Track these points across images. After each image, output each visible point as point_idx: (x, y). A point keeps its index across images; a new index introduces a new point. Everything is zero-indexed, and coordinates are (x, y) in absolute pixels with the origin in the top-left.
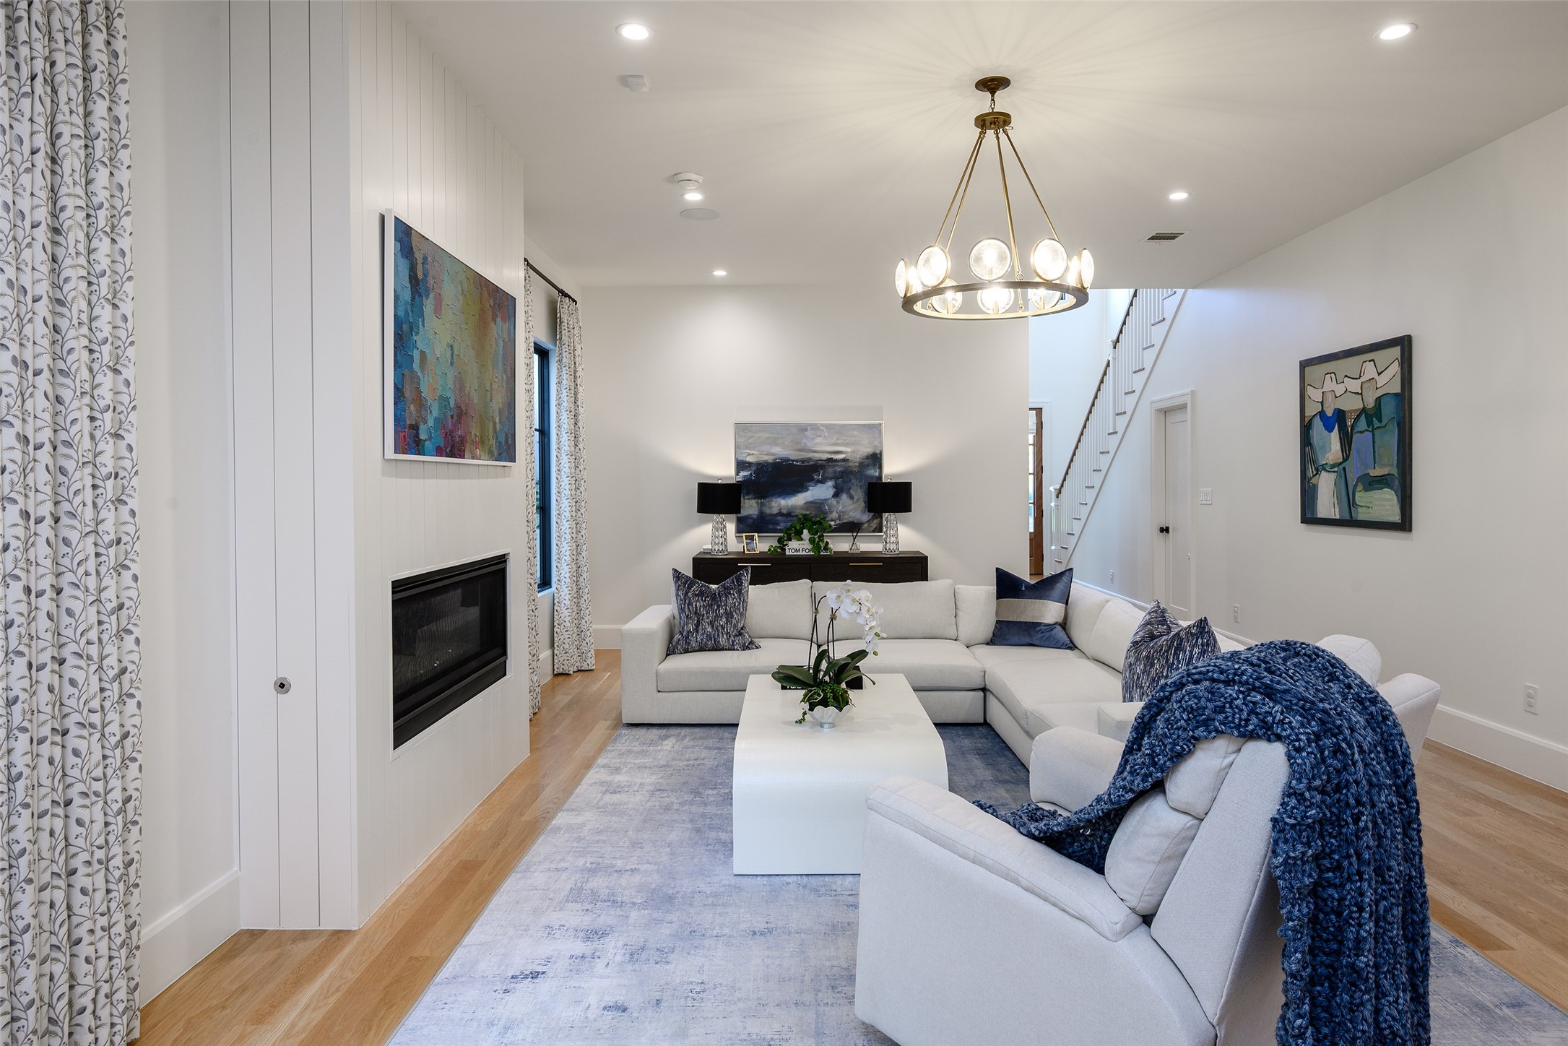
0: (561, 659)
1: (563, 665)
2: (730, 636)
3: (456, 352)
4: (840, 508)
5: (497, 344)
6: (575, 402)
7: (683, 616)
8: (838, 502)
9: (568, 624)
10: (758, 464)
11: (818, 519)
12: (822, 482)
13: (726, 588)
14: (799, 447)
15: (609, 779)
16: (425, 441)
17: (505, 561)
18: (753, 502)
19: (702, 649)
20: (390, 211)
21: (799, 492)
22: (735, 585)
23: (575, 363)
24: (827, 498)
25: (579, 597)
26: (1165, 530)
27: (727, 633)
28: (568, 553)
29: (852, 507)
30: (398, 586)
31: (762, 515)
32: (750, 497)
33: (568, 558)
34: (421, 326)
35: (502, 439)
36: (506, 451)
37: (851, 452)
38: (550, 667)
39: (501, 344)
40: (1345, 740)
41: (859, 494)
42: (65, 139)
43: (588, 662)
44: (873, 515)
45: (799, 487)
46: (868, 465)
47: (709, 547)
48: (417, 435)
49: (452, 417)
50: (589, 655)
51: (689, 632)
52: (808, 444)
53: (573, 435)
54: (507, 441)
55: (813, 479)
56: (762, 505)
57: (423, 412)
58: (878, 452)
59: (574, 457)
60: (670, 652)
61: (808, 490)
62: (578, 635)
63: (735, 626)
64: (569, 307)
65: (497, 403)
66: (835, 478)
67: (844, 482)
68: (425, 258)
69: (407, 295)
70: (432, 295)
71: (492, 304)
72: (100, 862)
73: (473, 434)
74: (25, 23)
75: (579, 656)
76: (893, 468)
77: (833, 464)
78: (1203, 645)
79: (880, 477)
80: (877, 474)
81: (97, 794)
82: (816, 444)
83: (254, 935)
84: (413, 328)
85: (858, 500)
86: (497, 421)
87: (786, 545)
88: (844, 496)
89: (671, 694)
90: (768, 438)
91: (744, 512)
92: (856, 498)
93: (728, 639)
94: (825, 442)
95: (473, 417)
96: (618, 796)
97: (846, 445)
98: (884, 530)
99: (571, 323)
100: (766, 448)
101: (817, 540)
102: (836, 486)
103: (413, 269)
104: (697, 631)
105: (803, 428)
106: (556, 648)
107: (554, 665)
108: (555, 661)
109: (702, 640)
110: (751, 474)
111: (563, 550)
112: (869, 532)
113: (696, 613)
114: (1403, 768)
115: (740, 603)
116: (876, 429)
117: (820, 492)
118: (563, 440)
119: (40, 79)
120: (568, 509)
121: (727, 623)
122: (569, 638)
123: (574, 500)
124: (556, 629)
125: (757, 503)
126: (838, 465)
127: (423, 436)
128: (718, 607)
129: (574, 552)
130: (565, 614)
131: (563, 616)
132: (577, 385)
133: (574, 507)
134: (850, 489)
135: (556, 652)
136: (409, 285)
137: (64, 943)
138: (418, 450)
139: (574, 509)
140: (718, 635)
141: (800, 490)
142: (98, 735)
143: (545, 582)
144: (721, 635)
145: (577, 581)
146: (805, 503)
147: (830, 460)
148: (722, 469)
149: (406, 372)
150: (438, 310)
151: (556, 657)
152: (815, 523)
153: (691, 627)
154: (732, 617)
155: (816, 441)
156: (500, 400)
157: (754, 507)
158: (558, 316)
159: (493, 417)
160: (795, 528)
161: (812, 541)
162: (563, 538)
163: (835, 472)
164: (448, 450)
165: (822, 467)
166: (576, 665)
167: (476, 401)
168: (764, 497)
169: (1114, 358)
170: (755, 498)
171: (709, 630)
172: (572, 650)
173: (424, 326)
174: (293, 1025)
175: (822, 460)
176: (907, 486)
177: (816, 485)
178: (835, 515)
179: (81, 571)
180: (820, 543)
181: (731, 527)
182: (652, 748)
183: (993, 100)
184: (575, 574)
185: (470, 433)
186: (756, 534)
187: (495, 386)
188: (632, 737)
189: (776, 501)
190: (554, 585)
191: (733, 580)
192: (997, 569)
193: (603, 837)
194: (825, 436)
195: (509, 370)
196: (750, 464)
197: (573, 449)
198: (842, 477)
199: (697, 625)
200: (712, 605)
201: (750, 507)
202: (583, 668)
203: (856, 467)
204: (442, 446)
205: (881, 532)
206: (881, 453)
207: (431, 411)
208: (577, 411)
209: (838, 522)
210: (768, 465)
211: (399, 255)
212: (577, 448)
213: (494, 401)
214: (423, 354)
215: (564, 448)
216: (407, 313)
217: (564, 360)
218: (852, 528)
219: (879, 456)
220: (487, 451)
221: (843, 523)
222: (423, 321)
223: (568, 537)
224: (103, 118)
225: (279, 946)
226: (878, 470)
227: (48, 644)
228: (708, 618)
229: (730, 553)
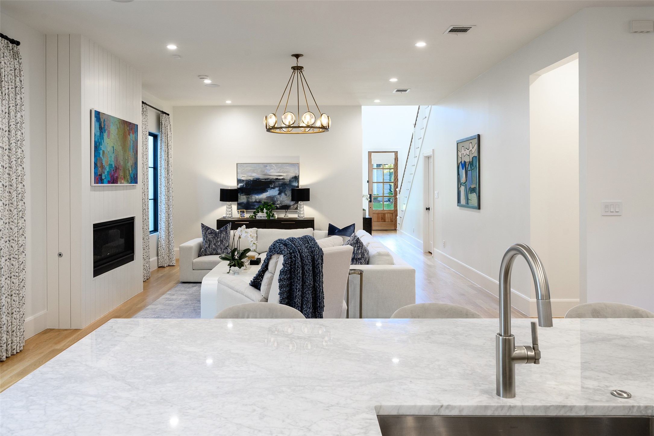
0: (161, 261)
1: (162, 263)
2: (222, 249)
3: (115, 149)
4: (281, 199)
5: (130, 143)
6: (168, 156)
7: (204, 241)
8: (280, 197)
9: (164, 246)
10: (246, 181)
11: (270, 204)
12: (273, 188)
13: (221, 231)
14: (264, 173)
15: (169, 297)
16: (104, 179)
17: (134, 219)
18: (245, 197)
19: (211, 254)
20: (93, 109)
21: (264, 192)
22: (224, 230)
23: (168, 140)
24: (276, 195)
25: (169, 236)
26: (428, 209)
27: (221, 248)
28: (164, 218)
29: (285, 199)
30: (95, 226)
31: (248, 202)
32: (243, 194)
33: (164, 220)
34: (103, 142)
35: (132, 176)
36: (134, 180)
37: (286, 176)
38: (157, 264)
39: (132, 142)
40: (297, 254)
41: (289, 193)
42: (11, 107)
43: (173, 262)
44: (295, 202)
45: (264, 190)
46: (293, 181)
47: (225, 215)
48: (101, 178)
49: (113, 170)
50: (173, 259)
51: (206, 247)
52: (268, 172)
53: (167, 170)
54: (134, 176)
55: (270, 187)
56: (248, 198)
57: (103, 170)
58: (297, 175)
59: (167, 178)
60: (199, 255)
61: (267, 191)
62: (169, 251)
63: (224, 245)
64: (165, 118)
65: (130, 164)
66: (279, 187)
67: (283, 188)
68: (104, 120)
69: (98, 134)
70: (106, 132)
71: (128, 129)
72: (17, 294)
73: (121, 175)
74: (4, 82)
75: (169, 260)
76: (303, 183)
77: (278, 180)
78: (358, 247)
79: (298, 187)
80: (297, 185)
81: (17, 276)
82: (271, 172)
83: (51, 330)
84: (100, 144)
85: (289, 196)
86: (130, 170)
87: (257, 215)
88: (283, 194)
89: (198, 271)
90: (251, 170)
91: (240, 201)
92: (288, 195)
93: (221, 250)
94: (275, 171)
95: (121, 169)
96: (171, 301)
97: (284, 172)
98: (298, 208)
99: (166, 124)
100: (250, 174)
101: (269, 213)
102: (279, 190)
103: (100, 125)
104: (209, 247)
105: (265, 165)
106: (159, 256)
107: (158, 263)
108: (159, 261)
109: (211, 251)
110: (243, 185)
111: (162, 216)
112: (294, 209)
113: (209, 240)
114: (317, 262)
115: (226, 237)
116: (297, 165)
117: (272, 192)
118: (162, 172)
119: (7, 95)
120: (164, 200)
121: (221, 244)
122: (164, 252)
123: (167, 196)
124: (159, 249)
125: (246, 197)
126: (280, 181)
127: (103, 178)
128: (217, 238)
129: (167, 217)
130: (163, 242)
131: (162, 243)
132: (168, 149)
133: (167, 199)
134: (285, 191)
135: (159, 258)
136: (99, 130)
137: (10, 312)
138: (102, 182)
139: (167, 200)
140: (217, 248)
141: (264, 191)
142: (17, 261)
143: (156, 229)
144: (218, 249)
145: (168, 229)
146: (266, 197)
147: (277, 179)
148: (232, 184)
149: (98, 158)
150: (108, 136)
151: (159, 260)
152: (269, 206)
153: (207, 246)
154: (223, 242)
155: (271, 171)
156: (131, 162)
157: (245, 199)
158: (161, 122)
159: (128, 169)
160: (261, 208)
161: (267, 213)
162: (162, 212)
163: (279, 184)
164: (112, 181)
165: (274, 182)
166: (168, 263)
167: (122, 164)
168: (249, 195)
169: (415, 132)
170: (245, 195)
171: (214, 247)
172: (166, 257)
173: (104, 142)
174: (65, 345)
175: (273, 179)
176: (308, 190)
177: (271, 189)
178: (279, 202)
179: (14, 218)
180: (271, 214)
181: (234, 206)
182: (188, 289)
183: (297, 61)
184: (167, 226)
185: (120, 175)
186: (245, 210)
187: (129, 158)
188: (182, 286)
189: (254, 196)
190: (159, 231)
191: (224, 228)
192: (329, 224)
193: (163, 311)
194: (275, 169)
195: (135, 151)
196: (243, 181)
197: (167, 175)
198: (282, 186)
199: (209, 245)
200: (215, 237)
201: (243, 199)
202: (171, 265)
203: (288, 182)
204: (110, 180)
205: (297, 209)
206: (299, 176)
207: (106, 169)
208: (168, 160)
209: (280, 205)
210: (251, 181)
211: (96, 122)
212: (168, 175)
213: (129, 163)
214: (103, 151)
215: (163, 175)
216: (98, 139)
217: (163, 140)
218: (286, 208)
219: (298, 177)
220: (126, 180)
221: (282, 206)
222: (104, 141)
223: (164, 211)
224: (19, 100)
225: (59, 332)
226: (297, 183)
227: (7, 236)
228: (213, 242)
229: (233, 218)
